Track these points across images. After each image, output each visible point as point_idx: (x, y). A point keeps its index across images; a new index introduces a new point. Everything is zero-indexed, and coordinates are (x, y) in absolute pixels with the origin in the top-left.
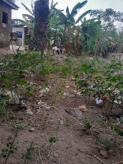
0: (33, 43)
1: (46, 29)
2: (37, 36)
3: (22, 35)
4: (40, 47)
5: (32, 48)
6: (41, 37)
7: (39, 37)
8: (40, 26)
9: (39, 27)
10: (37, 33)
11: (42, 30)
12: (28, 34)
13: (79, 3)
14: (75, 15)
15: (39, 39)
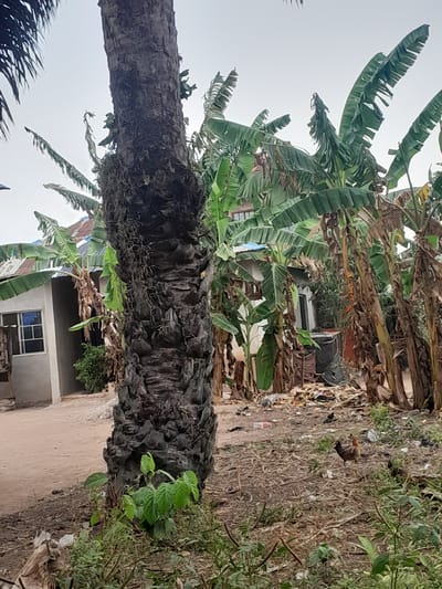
0: (131, 417)
1: (198, 306)
2: (146, 369)
3: (39, 332)
4: (181, 431)
5: (126, 454)
6: (179, 368)
7: (164, 371)
8: (155, 300)
9: (152, 307)
10: (147, 346)
11: (172, 324)
12: (85, 323)
13: (379, 56)
14: (372, 135)
15: (168, 384)
